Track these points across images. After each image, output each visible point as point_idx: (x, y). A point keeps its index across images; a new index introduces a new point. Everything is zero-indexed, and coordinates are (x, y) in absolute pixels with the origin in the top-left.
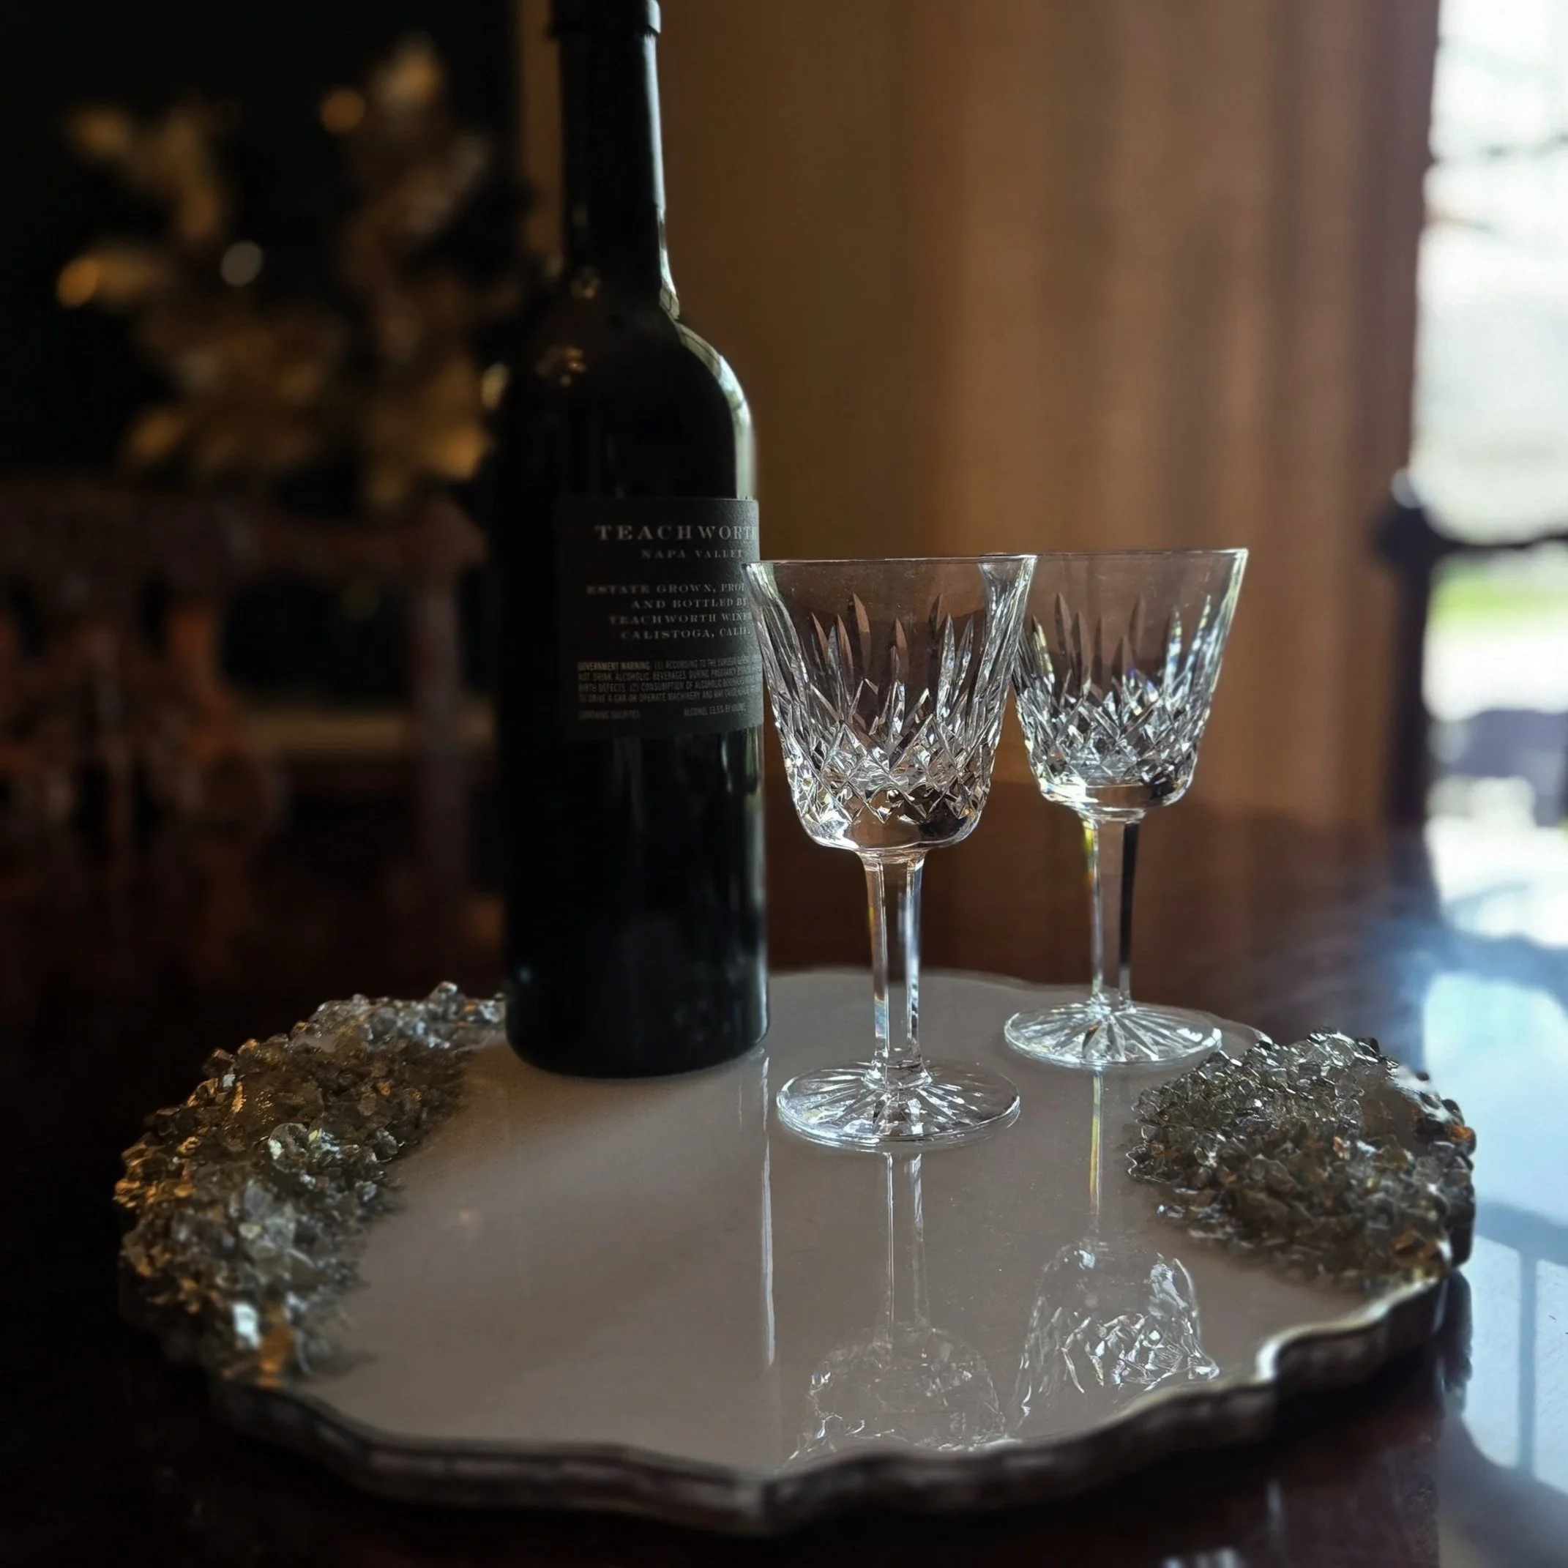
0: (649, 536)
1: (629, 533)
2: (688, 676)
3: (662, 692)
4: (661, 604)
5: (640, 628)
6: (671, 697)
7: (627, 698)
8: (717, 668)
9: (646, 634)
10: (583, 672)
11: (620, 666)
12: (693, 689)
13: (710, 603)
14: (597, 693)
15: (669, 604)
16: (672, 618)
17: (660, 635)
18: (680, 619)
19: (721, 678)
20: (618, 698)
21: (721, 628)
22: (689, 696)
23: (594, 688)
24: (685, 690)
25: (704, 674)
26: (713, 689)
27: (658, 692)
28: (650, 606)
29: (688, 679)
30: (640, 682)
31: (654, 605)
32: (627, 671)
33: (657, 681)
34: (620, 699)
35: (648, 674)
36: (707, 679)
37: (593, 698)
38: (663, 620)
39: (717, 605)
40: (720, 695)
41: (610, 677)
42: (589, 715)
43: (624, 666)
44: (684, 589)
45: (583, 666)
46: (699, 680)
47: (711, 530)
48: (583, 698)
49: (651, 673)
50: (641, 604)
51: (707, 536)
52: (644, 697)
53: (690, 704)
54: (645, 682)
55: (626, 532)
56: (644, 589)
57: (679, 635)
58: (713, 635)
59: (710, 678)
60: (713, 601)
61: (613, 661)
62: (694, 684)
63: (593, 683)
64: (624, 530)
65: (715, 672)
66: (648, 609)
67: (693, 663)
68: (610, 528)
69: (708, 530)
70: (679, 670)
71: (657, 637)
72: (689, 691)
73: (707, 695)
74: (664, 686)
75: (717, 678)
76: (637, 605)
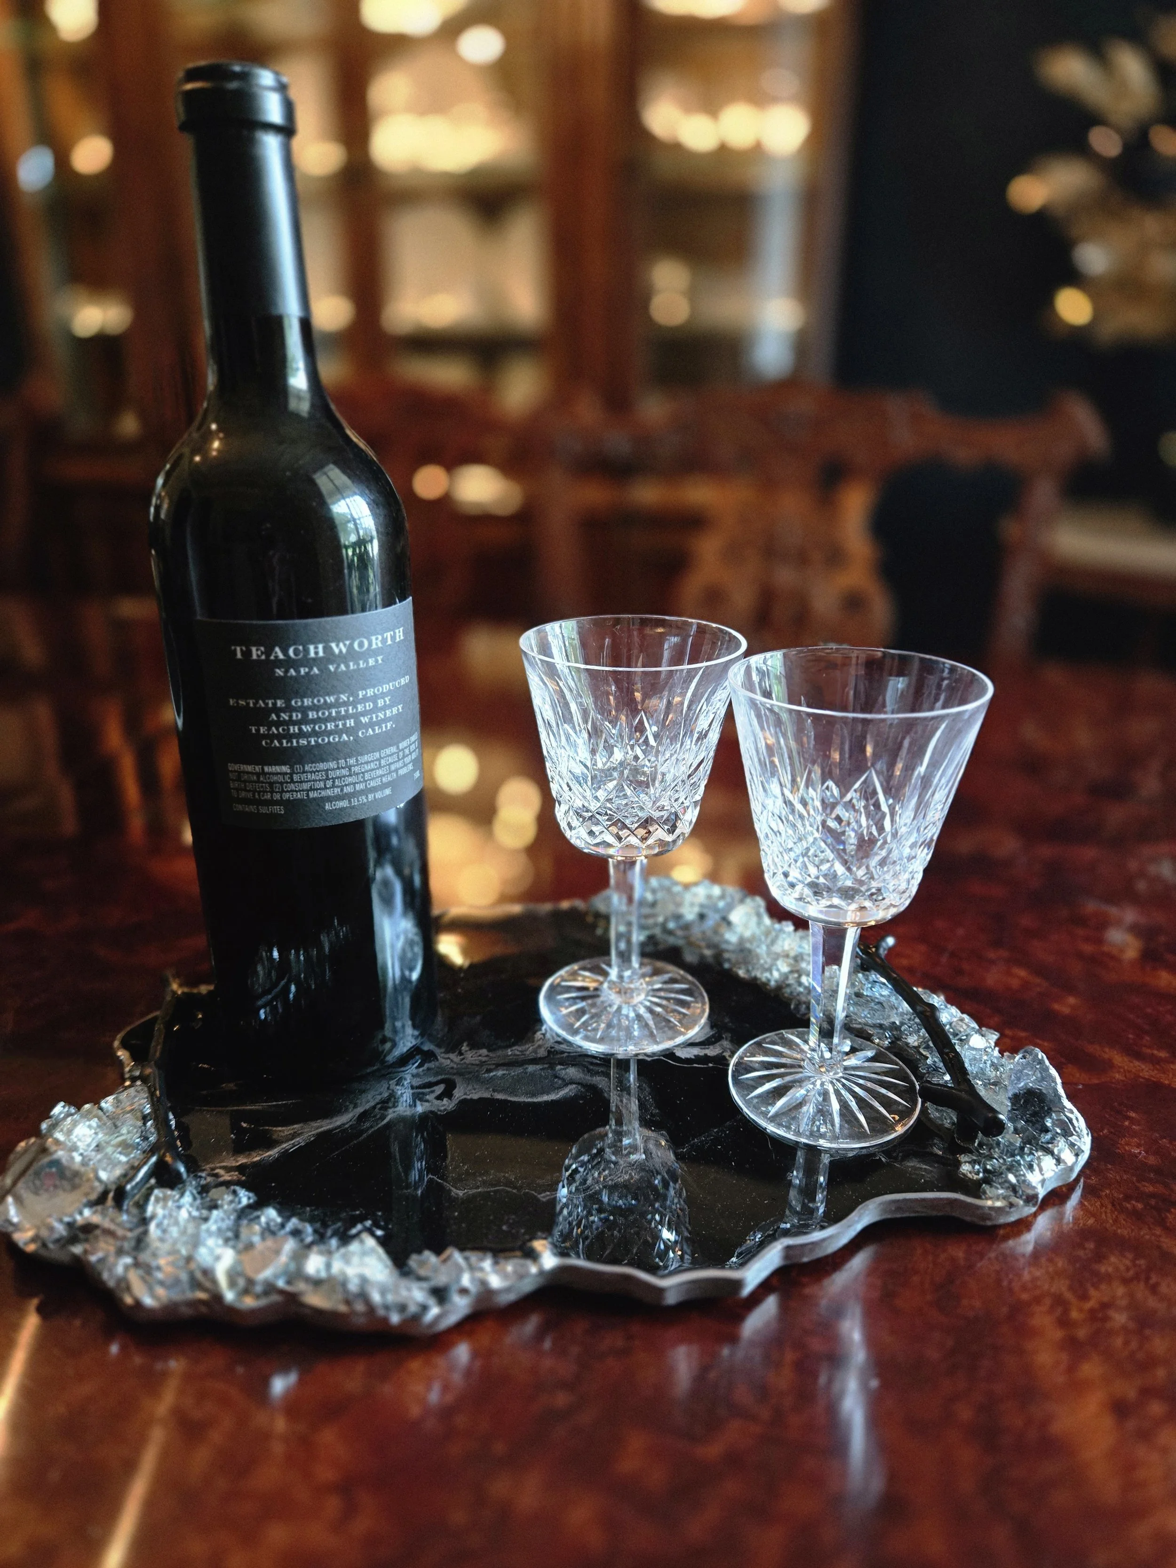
0: (281, 656)
1: (262, 653)
2: (327, 776)
3: (303, 791)
4: (297, 716)
5: (279, 737)
6: (312, 795)
7: (272, 796)
8: (357, 765)
9: (284, 741)
10: (231, 771)
11: (263, 769)
12: (333, 786)
13: (347, 711)
14: (246, 790)
15: (305, 715)
16: (308, 727)
17: (298, 742)
18: (317, 728)
19: (363, 773)
20: (263, 796)
21: (361, 729)
22: (329, 793)
23: (243, 785)
24: (326, 788)
25: (345, 772)
26: (354, 784)
27: (300, 791)
28: (287, 718)
29: (328, 779)
30: (281, 783)
31: (291, 717)
32: (270, 774)
33: (297, 782)
34: (265, 797)
35: (288, 776)
36: (348, 776)
37: (243, 794)
38: (300, 729)
39: (355, 711)
40: (361, 787)
41: (255, 778)
42: (240, 807)
43: (266, 769)
44: (319, 701)
45: (232, 767)
46: (339, 778)
47: (345, 645)
48: (234, 794)
49: (291, 774)
50: (278, 716)
51: (341, 651)
52: (286, 796)
53: (329, 799)
54: (287, 783)
55: (259, 653)
56: (279, 703)
57: (316, 742)
58: (352, 738)
59: (350, 775)
60: (350, 708)
61: (257, 765)
62: (334, 782)
63: (241, 781)
64: (257, 650)
65: (356, 769)
66: (285, 720)
67: (332, 765)
68: (244, 648)
69: (341, 645)
70: (318, 771)
71: (295, 744)
72: (330, 788)
73: (348, 790)
74: (306, 786)
75: (357, 774)
76: (274, 717)
